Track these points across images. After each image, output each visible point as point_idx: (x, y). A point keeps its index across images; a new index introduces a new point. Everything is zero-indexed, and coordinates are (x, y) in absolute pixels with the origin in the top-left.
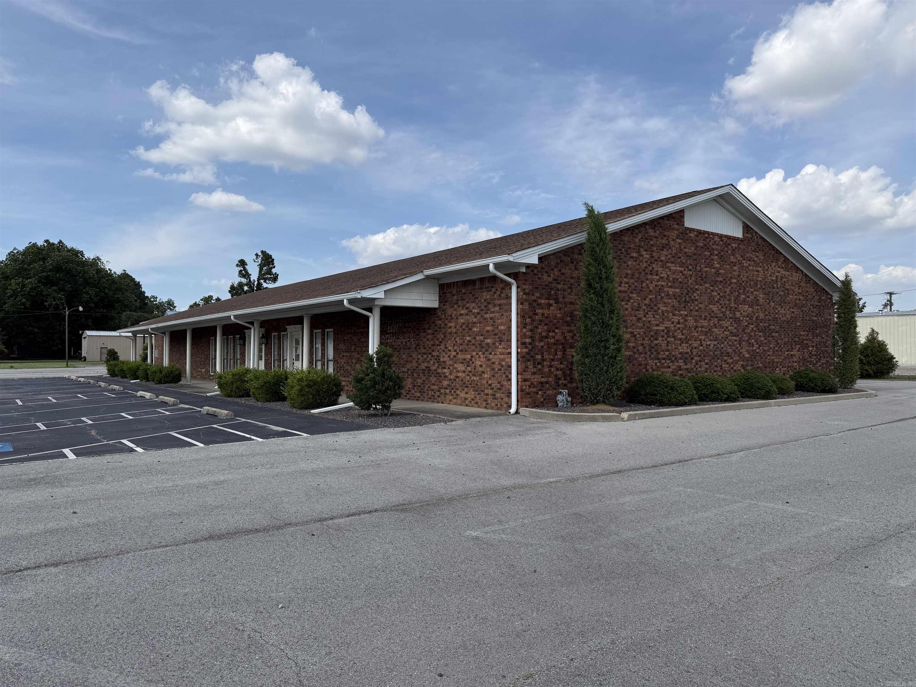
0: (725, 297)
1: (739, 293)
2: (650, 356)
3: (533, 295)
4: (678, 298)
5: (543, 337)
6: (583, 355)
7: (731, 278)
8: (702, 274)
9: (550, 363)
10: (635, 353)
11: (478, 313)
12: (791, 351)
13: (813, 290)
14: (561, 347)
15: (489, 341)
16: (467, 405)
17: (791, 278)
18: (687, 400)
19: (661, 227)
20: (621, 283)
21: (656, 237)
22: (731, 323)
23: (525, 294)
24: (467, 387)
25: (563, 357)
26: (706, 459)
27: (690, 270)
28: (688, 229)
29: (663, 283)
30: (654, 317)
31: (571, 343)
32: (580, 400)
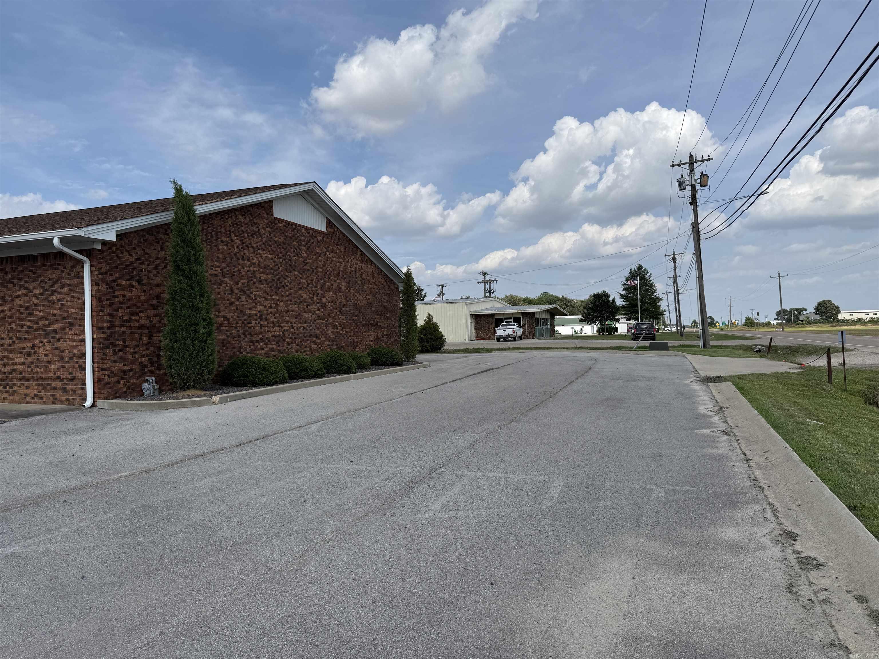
0: (312, 284)
1: (325, 281)
2: (244, 339)
3: (111, 275)
4: (270, 284)
5: (124, 321)
6: (171, 340)
7: (318, 267)
8: (292, 263)
9: (134, 349)
10: (228, 337)
11: (41, 295)
12: (368, 332)
13: (384, 281)
14: (146, 331)
15: (56, 326)
16: (28, 403)
17: (366, 270)
18: (278, 380)
19: (251, 214)
20: (212, 266)
21: (246, 224)
22: (318, 308)
23: (102, 273)
24: (28, 381)
25: (149, 343)
26: (289, 432)
27: (280, 258)
28: (277, 219)
29: (255, 269)
30: (247, 301)
31: (158, 327)
32: (170, 387)
